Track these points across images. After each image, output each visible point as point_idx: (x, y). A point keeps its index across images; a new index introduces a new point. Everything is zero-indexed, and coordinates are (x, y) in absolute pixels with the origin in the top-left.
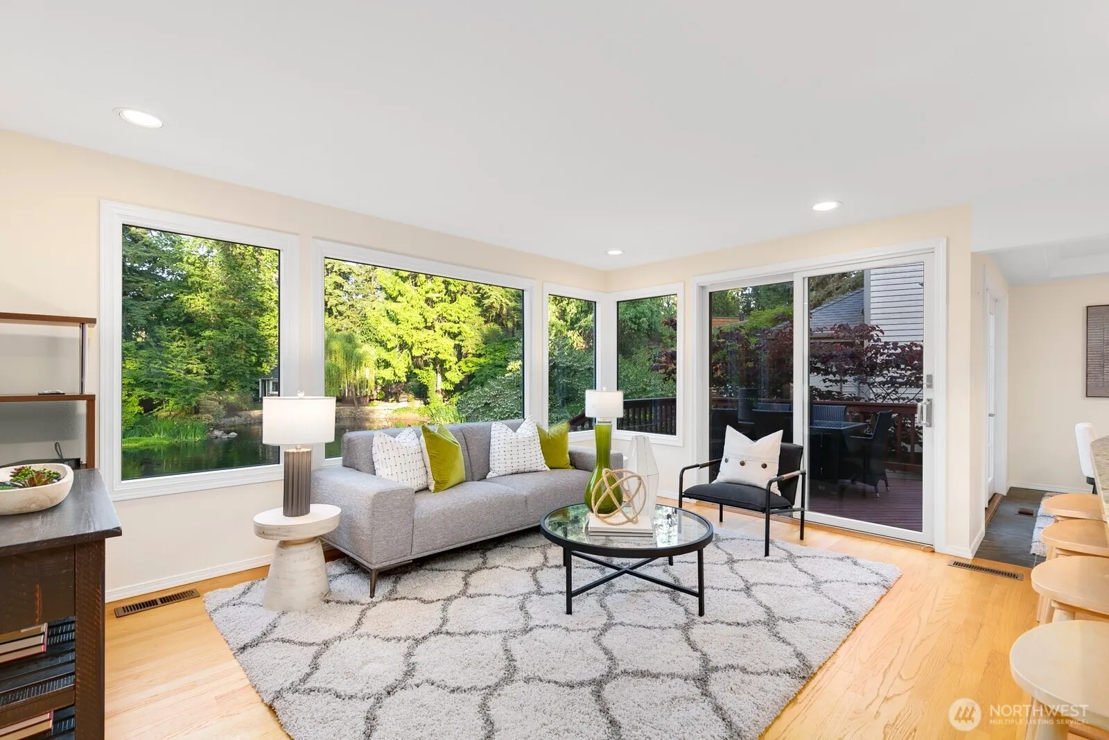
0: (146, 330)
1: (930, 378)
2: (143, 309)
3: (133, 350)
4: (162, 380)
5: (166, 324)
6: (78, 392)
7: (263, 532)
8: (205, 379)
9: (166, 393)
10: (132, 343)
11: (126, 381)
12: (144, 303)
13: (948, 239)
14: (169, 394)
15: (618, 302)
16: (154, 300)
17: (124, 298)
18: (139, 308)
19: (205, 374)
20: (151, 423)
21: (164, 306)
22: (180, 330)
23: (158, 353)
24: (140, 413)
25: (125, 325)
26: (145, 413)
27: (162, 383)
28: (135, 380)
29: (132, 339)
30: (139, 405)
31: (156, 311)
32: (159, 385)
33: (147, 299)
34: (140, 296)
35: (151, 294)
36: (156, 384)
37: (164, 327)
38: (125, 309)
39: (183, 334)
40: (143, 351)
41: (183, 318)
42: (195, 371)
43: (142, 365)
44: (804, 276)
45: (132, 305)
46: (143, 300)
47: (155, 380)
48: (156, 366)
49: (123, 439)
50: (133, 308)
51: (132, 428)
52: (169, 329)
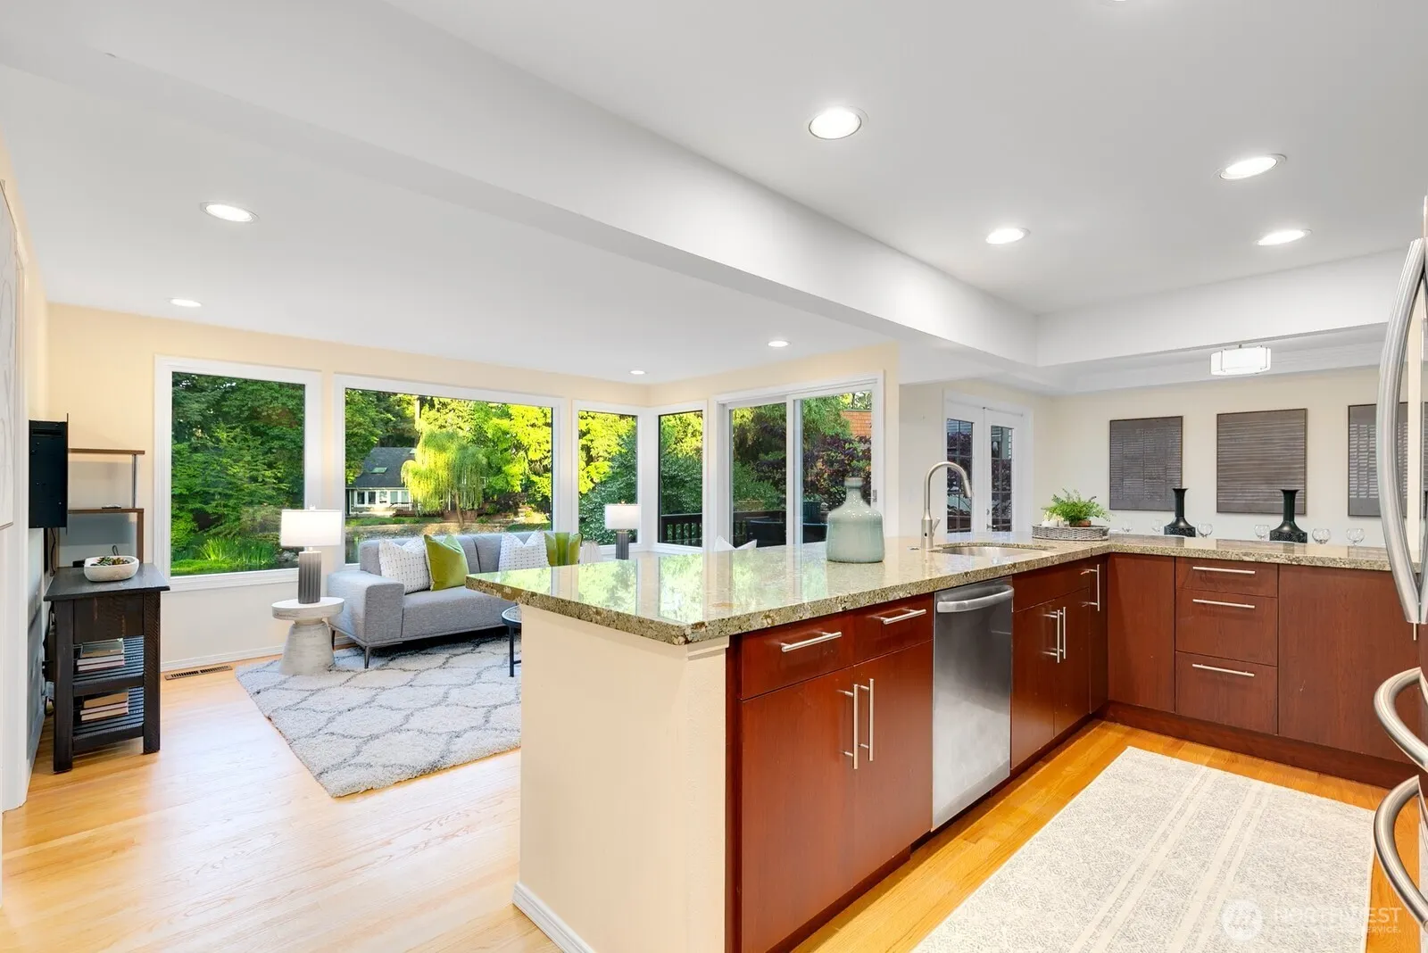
0: (202, 428)
1: (875, 491)
2: (197, 402)
3: (187, 454)
4: (220, 490)
5: (226, 421)
6: (130, 506)
7: (279, 614)
8: (274, 488)
9: (225, 506)
10: (185, 445)
11: (177, 492)
12: (198, 394)
13: (885, 372)
14: (229, 506)
15: (660, 416)
16: (213, 391)
17: (176, 388)
18: (193, 401)
19: (274, 483)
20: (207, 543)
21: (223, 398)
22: (243, 429)
23: (217, 458)
24: (195, 531)
25: (176, 423)
26: (200, 530)
27: (220, 494)
28: (188, 490)
29: (185, 440)
30: (193, 520)
31: (214, 405)
32: (217, 497)
33: (202, 390)
34: (195, 386)
35: (208, 383)
36: (214, 495)
37: (223, 425)
38: (176, 403)
39: (246, 434)
40: (199, 454)
41: (246, 413)
42: (260, 480)
43: (196, 473)
44: (795, 398)
45: (185, 397)
46: (197, 392)
47: (212, 490)
48: (213, 473)
49: (174, 563)
50: (186, 401)
51: (185, 549)
52: (230, 428)
